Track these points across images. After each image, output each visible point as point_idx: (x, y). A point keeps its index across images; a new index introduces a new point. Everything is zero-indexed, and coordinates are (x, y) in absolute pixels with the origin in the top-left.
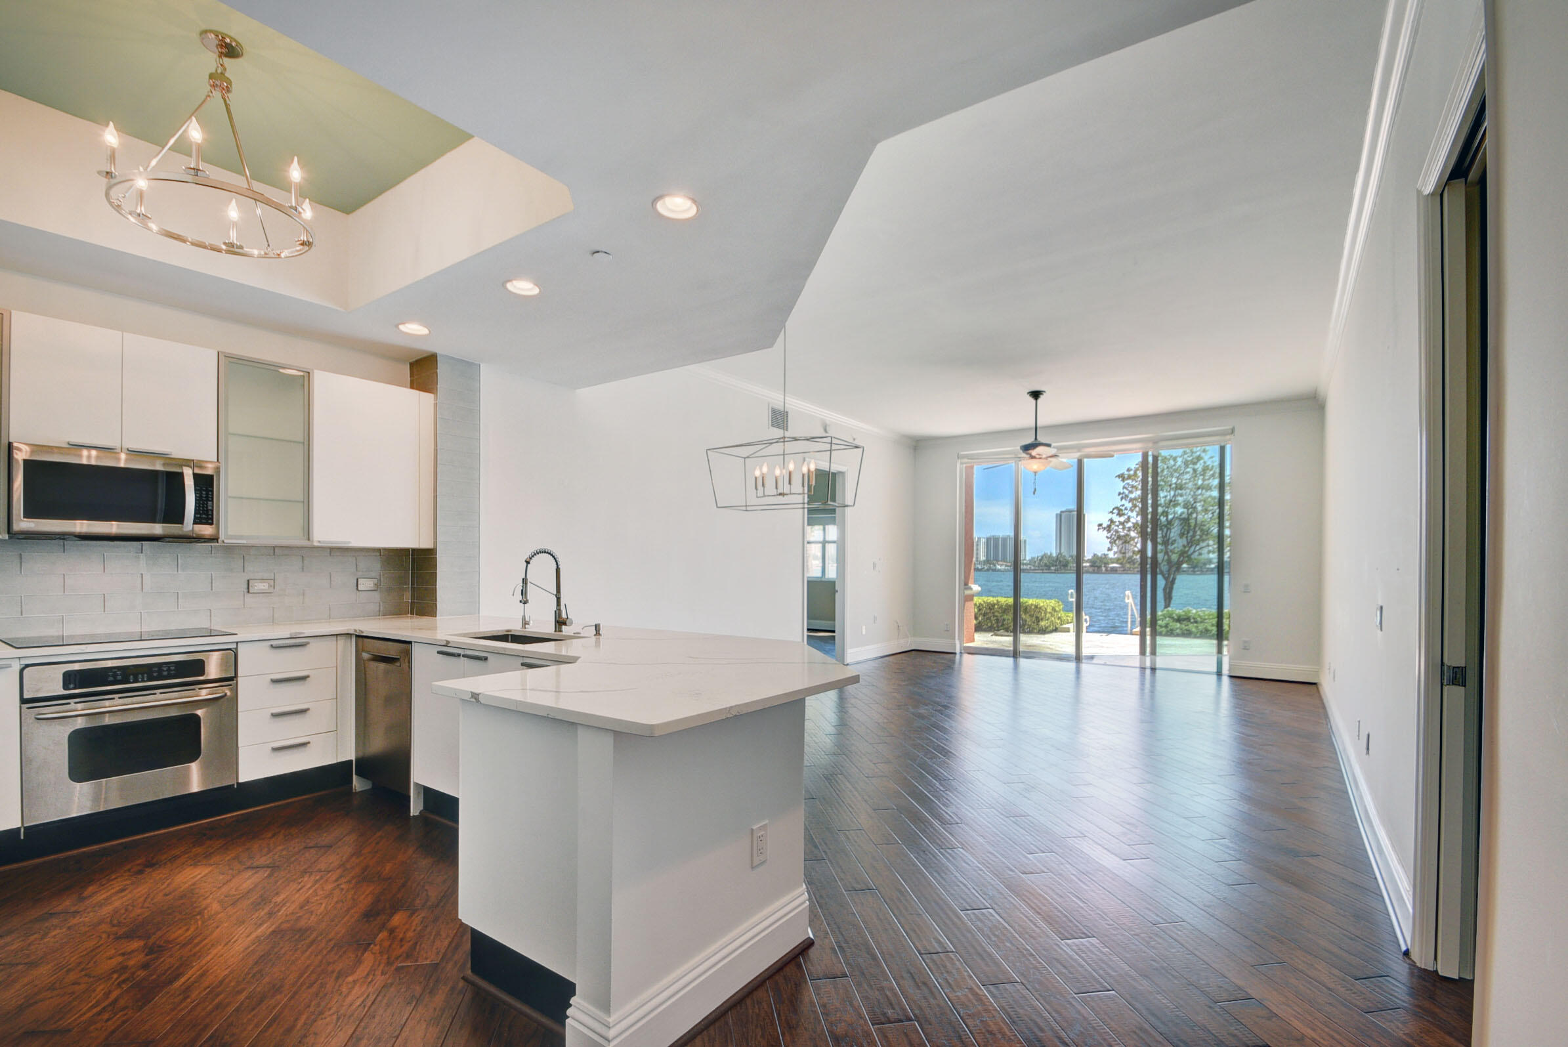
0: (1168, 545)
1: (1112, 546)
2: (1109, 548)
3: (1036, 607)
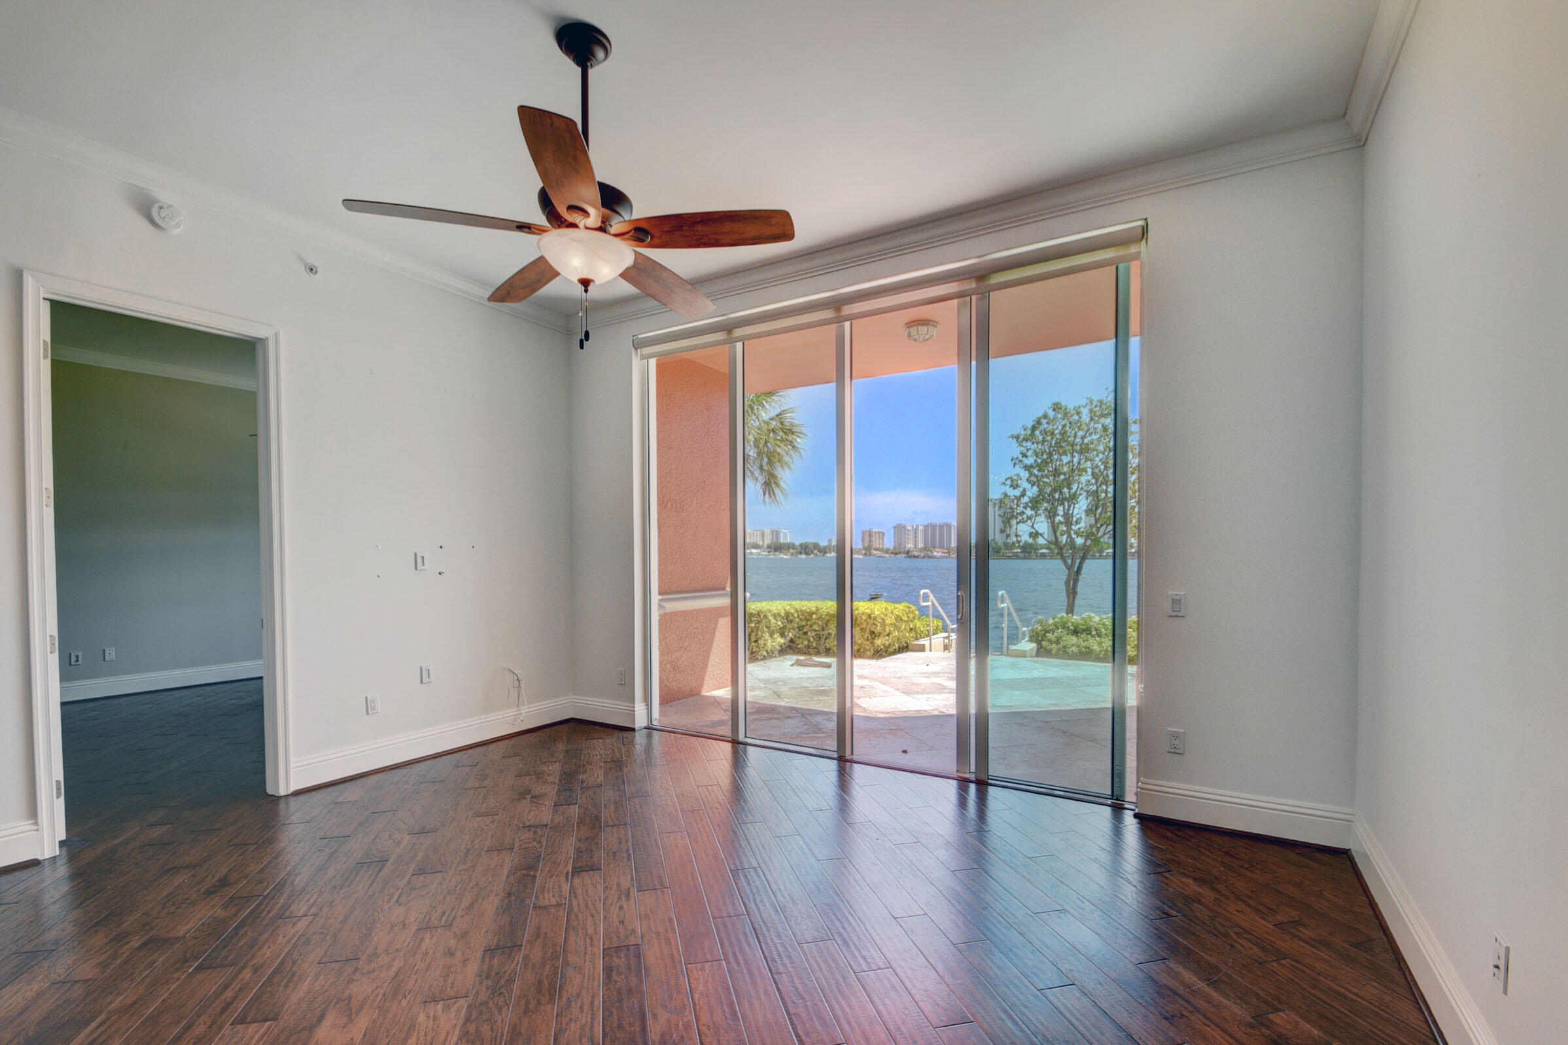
0: (1071, 524)
1: (1005, 527)
2: (1001, 529)
3: (869, 616)
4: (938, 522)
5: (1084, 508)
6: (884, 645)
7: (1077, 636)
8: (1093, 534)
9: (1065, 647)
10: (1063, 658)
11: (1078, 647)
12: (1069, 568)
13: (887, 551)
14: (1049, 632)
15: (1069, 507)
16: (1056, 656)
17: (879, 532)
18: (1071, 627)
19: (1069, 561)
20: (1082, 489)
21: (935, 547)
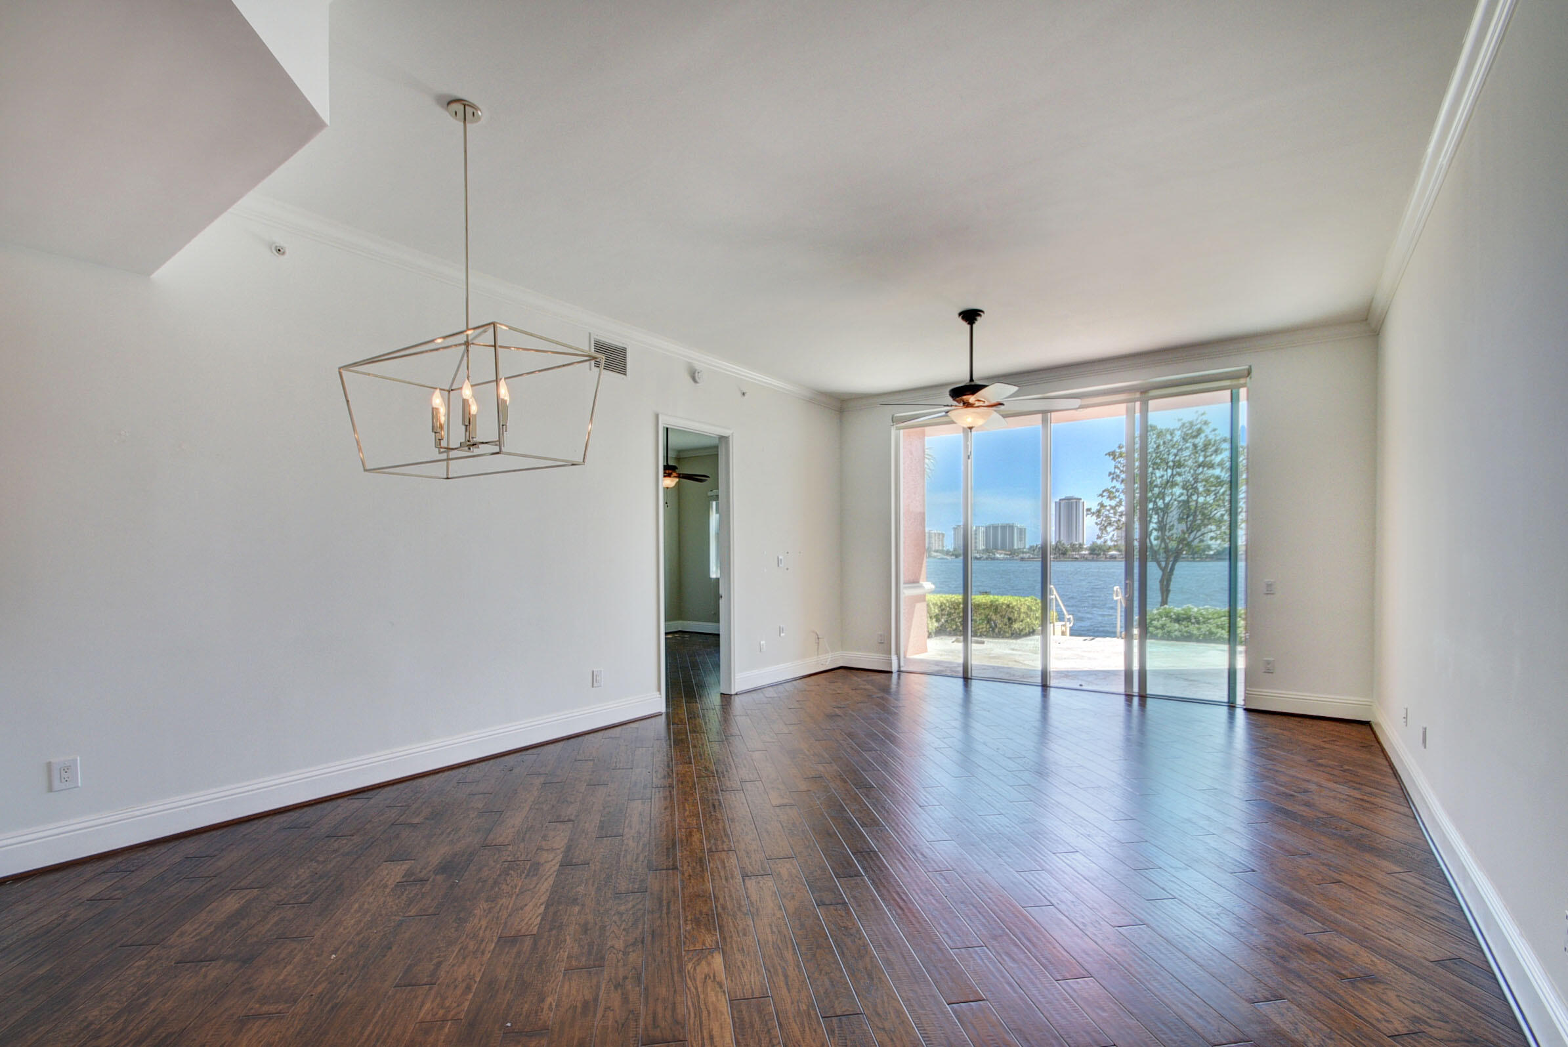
0: (1165, 531)
3: (1008, 606)
4: (1000, 522)
5: (1176, 516)
6: (1019, 629)
7: (1179, 623)
8: (1184, 539)
9: (1169, 632)
10: (1168, 640)
11: (1180, 631)
12: (1163, 570)
13: (947, 553)
14: (1154, 620)
15: (1164, 515)
16: (1162, 638)
17: (939, 534)
18: (1174, 617)
19: (1163, 564)
20: (1175, 500)
21: (997, 549)
